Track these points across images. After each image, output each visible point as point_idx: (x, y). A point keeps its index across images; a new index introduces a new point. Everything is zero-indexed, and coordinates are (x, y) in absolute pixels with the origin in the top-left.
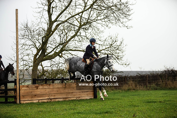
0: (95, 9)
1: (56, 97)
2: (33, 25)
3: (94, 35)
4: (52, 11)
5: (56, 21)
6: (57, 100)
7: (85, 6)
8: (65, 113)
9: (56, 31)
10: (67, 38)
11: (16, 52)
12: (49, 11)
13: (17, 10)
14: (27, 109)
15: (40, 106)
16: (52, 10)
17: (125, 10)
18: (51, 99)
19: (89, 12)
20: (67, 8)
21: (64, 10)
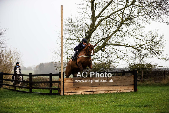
0: (136, 5)
1: (98, 90)
2: (77, 21)
3: (135, 30)
4: (95, 8)
5: (99, 16)
6: (99, 92)
7: (127, 3)
8: (107, 105)
9: (99, 26)
10: (109, 33)
11: (60, 46)
12: (92, 7)
13: (62, 6)
14: (71, 101)
15: (83, 98)
16: (96, 6)
17: (165, 7)
18: (93, 91)
19: (130, 9)
20: (109, 4)
21: (107, 6)
